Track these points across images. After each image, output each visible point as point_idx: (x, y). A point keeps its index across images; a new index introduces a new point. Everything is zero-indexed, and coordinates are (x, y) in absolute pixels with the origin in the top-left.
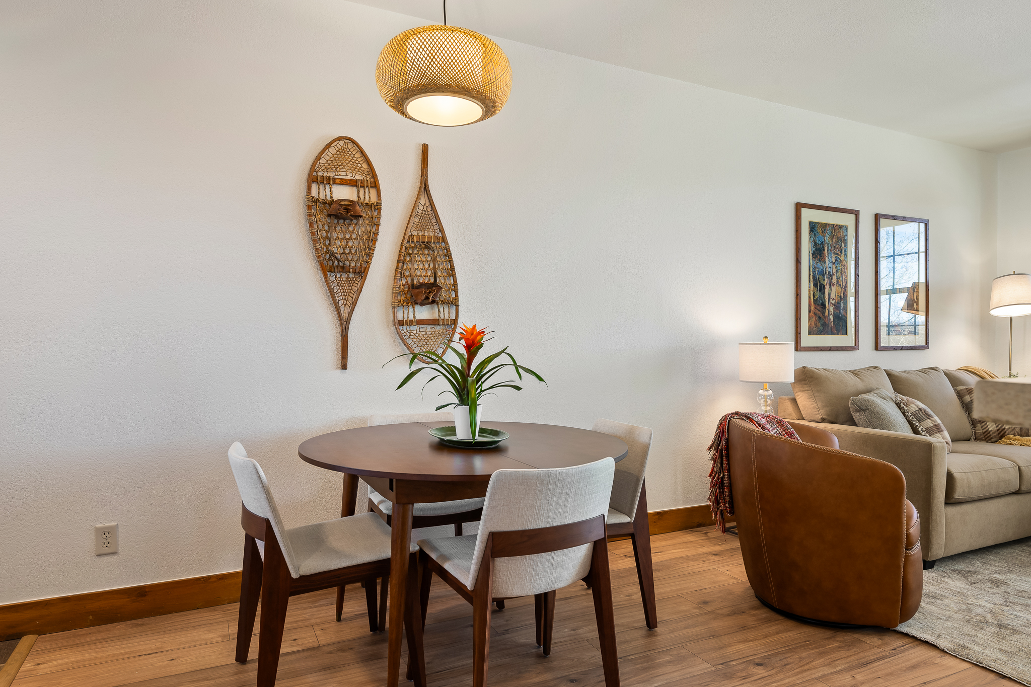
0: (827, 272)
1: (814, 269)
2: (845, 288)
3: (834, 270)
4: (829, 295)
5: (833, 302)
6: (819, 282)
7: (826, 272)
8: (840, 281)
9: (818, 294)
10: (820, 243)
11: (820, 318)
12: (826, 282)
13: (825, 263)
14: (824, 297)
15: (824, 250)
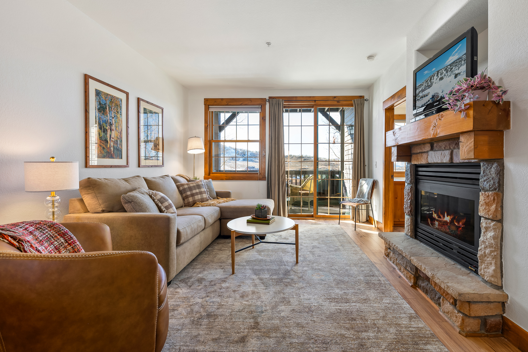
0: (109, 122)
1: (100, 119)
2: (121, 133)
3: (114, 122)
4: (110, 136)
5: (113, 140)
6: (103, 127)
7: (108, 122)
8: (117, 129)
9: (102, 134)
10: (103, 104)
11: (104, 148)
12: (108, 128)
13: (107, 116)
14: (106, 136)
15: (106, 109)
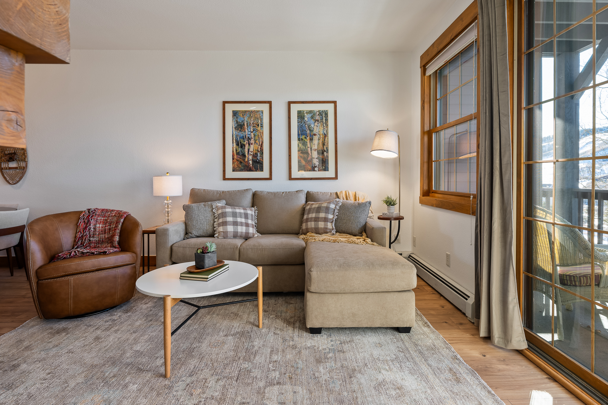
0: (247, 137)
1: (237, 136)
2: (262, 146)
3: (253, 136)
4: (249, 150)
5: (252, 153)
6: (241, 143)
7: (245, 137)
8: (257, 142)
9: (239, 149)
10: (241, 121)
11: (241, 162)
12: (246, 143)
13: (245, 132)
14: (244, 151)
15: (244, 125)
